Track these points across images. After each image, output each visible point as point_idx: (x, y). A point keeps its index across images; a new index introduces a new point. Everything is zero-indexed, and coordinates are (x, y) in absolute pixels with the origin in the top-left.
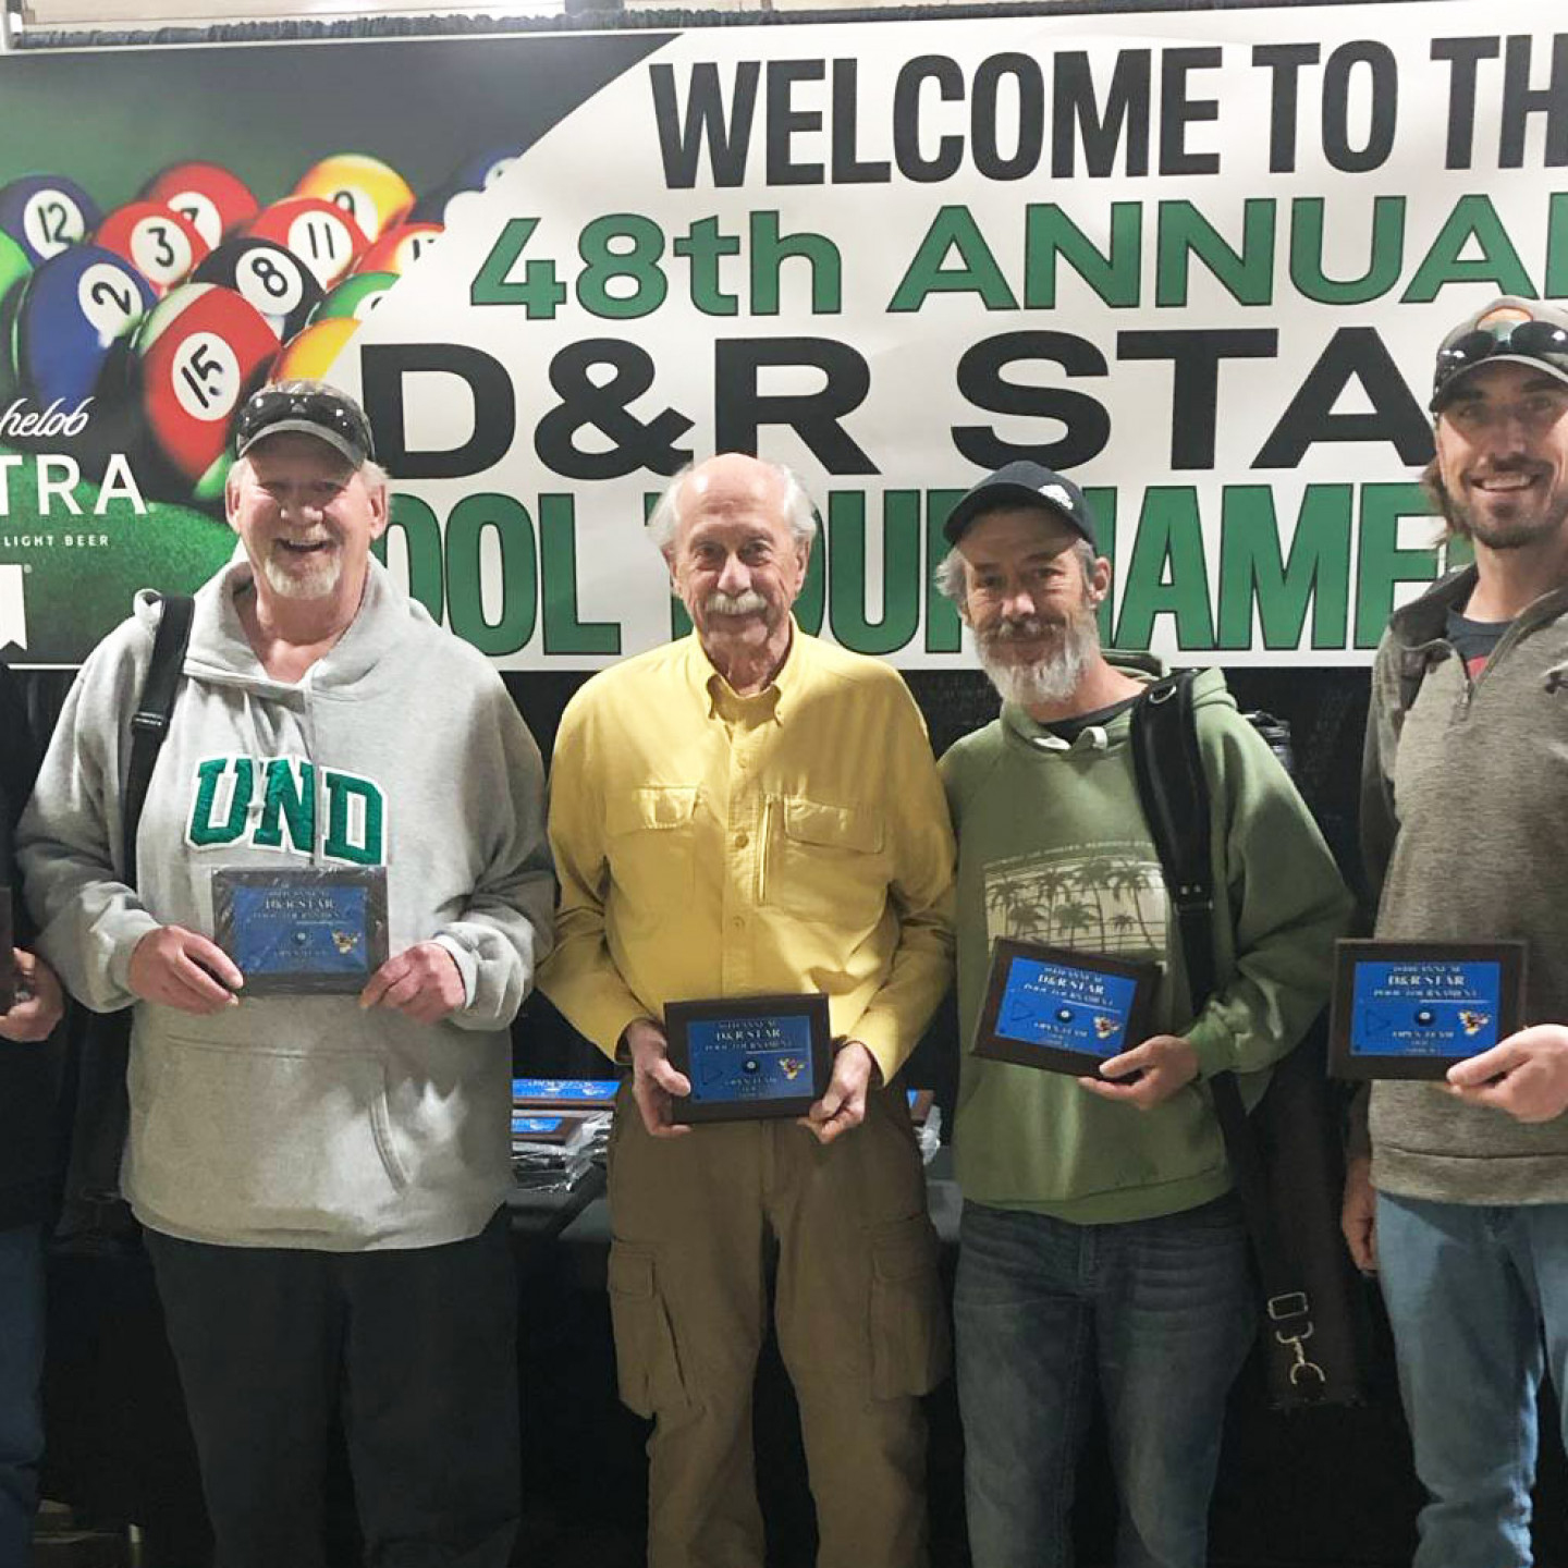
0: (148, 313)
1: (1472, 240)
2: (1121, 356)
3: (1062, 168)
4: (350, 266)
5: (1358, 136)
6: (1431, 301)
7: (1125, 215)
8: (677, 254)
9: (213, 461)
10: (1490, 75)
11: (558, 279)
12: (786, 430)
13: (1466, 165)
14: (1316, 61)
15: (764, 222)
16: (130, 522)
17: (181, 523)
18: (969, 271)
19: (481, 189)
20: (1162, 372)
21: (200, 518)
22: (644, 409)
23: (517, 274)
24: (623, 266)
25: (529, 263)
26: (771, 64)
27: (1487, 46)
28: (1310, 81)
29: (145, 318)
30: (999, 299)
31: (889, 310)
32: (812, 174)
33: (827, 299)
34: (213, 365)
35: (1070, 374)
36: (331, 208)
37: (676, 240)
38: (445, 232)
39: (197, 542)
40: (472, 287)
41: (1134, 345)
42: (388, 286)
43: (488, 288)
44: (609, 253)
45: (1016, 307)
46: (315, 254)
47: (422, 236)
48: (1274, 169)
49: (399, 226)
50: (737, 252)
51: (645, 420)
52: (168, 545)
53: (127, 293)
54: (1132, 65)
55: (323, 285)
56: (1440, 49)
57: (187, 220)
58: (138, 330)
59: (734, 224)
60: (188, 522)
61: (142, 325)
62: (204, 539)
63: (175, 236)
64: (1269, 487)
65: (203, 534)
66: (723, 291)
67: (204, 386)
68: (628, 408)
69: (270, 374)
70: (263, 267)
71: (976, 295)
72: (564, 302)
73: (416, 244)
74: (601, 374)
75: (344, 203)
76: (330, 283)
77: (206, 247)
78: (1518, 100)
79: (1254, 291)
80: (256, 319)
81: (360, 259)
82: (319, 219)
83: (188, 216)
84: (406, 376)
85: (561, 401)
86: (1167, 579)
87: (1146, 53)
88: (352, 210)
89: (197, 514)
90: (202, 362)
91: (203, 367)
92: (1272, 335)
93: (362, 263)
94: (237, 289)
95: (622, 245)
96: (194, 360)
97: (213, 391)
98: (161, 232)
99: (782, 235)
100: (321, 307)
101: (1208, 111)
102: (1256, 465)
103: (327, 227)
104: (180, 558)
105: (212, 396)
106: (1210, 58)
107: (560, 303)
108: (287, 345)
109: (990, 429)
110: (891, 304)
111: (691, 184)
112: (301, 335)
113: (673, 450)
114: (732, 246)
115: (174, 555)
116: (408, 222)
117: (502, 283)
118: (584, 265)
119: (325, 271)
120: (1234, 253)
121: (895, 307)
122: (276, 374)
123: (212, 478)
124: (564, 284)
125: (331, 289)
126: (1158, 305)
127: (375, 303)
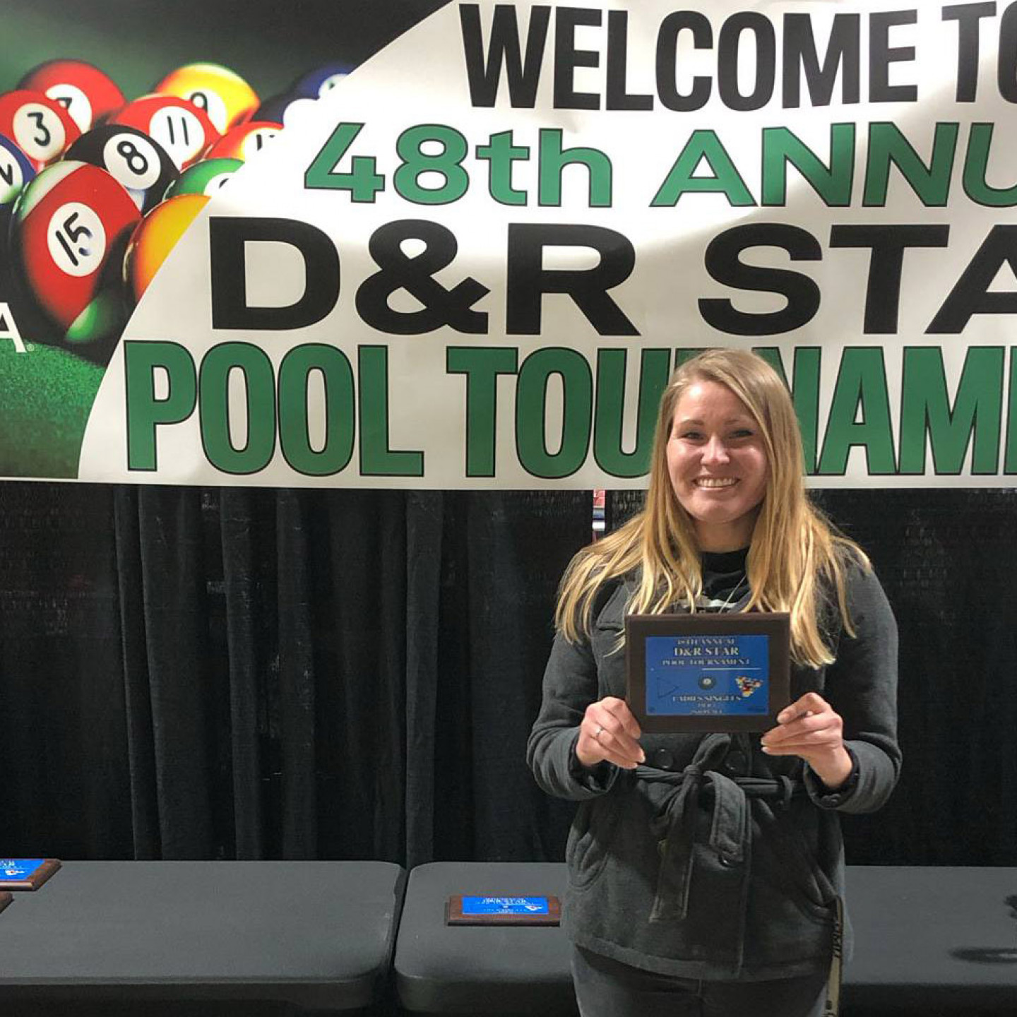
0: (28, 183)
3: (791, 100)
4: (199, 156)
7: (842, 133)
8: (477, 158)
9: (82, 310)
11: (378, 172)
12: (566, 297)
14: (993, 14)
15: (550, 136)
16: (12, 359)
17: (55, 360)
18: (715, 178)
19: (316, 97)
20: (862, 256)
21: (71, 357)
22: (448, 278)
23: (344, 166)
24: (432, 164)
25: (354, 158)
26: (559, 9)
28: (989, 27)
29: (24, 190)
30: (740, 198)
31: (651, 205)
33: (601, 195)
34: (82, 230)
36: (188, 105)
37: (478, 147)
38: (284, 130)
39: (68, 377)
40: (305, 175)
41: (844, 236)
42: (234, 171)
43: (320, 176)
44: (421, 153)
45: (755, 205)
46: (173, 141)
47: (265, 132)
48: (959, 99)
49: (244, 123)
50: (528, 159)
51: (449, 287)
52: (44, 379)
53: (10, 167)
54: (845, 26)
55: (179, 166)
57: (62, 108)
58: (19, 198)
59: (526, 137)
60: (61, 361)
61: (22, 195)
62: (74, 374)
63: (51, 120)
65: (74, 370)
66: (515, 187)
67: (75, 248)
68: (434, 276)
69: (131, 239)
70: (127, 149)
71: (723, 194)
72: (383, 190)
73: (259, 138)
74: (413, 248)
75: (199, 102)
76: (185, 165)
77: (78, 129)
79: (935, 194)
80: (120, 192)
81: (211, 147)
82: (177, 113)
83: (63, 104)
84: (248, 244)
85: (379, 269)
86: (859, 419)
87: (857, 17)
88: (205, 107)
89: (68, 353)
90: (73, 227)
91: (74, 232)
92: (944, 229)
93: (211, 151)
94: (105, 167)
95: (432, 148)
96: (67, 225)
97: (82, 251)
98: (40, 116)
99: (564, 148)
100: (176, 183)
101: (907, 54)
102: (930, 330)
103: (184, 120)
104: (54, 390)
105: (80, 255)
106: (908, 17)
107: (379, 190)
108: (145, 216)
109: (728, 301)
110: (653, 201)
111: (492, 104)
112: (160, 206)
113: (472, 312)
114: (524, 154)
115: (48, 387)
116: (253, 119)
117: (331, 173)
118: (401, 162)
119: (180, 155)
120: (924, 165)
121: (655, 204)
122: (137, 239)
123: (82, 324)
124: (383, 176)
125: (184, 170)
126: (864, 205)
127: (223, 182)
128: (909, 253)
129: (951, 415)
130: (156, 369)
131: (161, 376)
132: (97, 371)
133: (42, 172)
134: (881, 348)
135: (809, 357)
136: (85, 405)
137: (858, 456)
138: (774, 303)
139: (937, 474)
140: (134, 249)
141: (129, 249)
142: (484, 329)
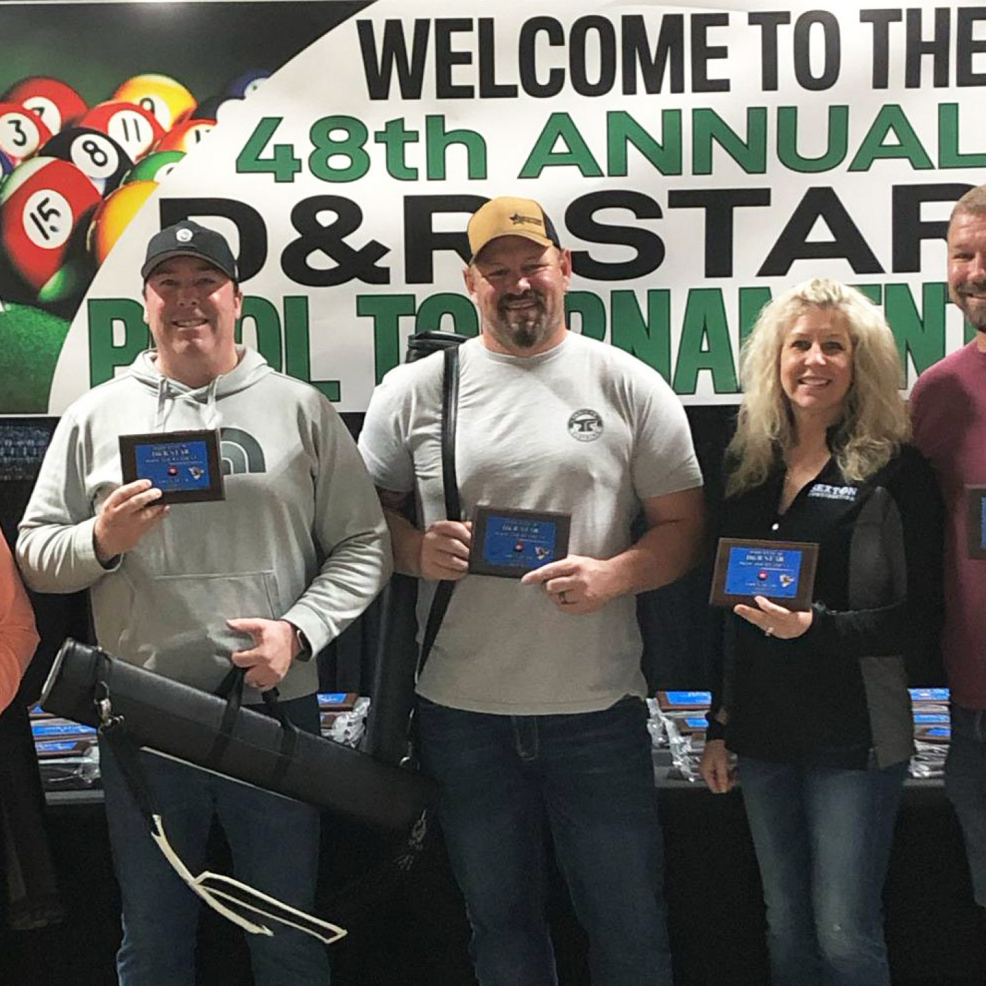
0: (6, 176)
1: (891, 131)
2: (671, 205)
3: (629, 89)
4: (150, 149)
5: (817, 69)
6: (867, 170)
7: (671, 118)
8: (376, 141)
9: (52, 275)
10: (898, 33)
11: (296, 156)
12: (453, 253)
13: (885, 86)
14: (788, 22)
15: (436, 122)
17: (29, 317)
18: (570, 153)
19: (242, 98)
20: (698, 215)
21: (42, 314)
22: (356, 241)
23: (268, 153)
24: (339, 148)
25: (276, 146)
26: (437, 21)
27: (895, 15)
28: (785, 35)
29: (4, 180)
30: (590, 169)
31: (520, 177)
32: (467, 92)
33: (478, 169)
34: (53, 211)
35: (638, 217)
36: (138, 109)
37: (376, 133)
38: (217, 125)
39: (40, 330)
40: (237, 161)
41: (680, 199)
42: (177, 161)
43: (248, 162)
44: (331, 141)
45: (602, 175)
46: (127, 138)
47: (202, 128)
48: (765, 89)
49: (185, 121)
50: (417, 141)
51: (357, 248)
52: (19, 332)
54: (672, 24)
55: (133, 158)
56: (866, 16)
57: (36, 116)
59: (415, 122)
60: (33, 316)
61: (2, 184)
62: (46, 328)
63: (28, 126)
64: (768, 289)
65: (45, 324)
66: (408, 165)
67: (46, 225)
68: (345, 240)
69: (94, 218)
70: (90, 147)
71: (576, 167)
72: (300, 171)
73: (198, 134)
74: (327, 218)
75: (147, 106)
76: (138, 157)
77: (49, 132)
78: (916, 48)
79: (754, 165)
80: (83, 181)
81: (158, 143)
82: (130, 116)
83: (37, 113)
85: (297, 235)
86: (705, 347)
87: (681, 17)
88: (153, 111)
89: (39, 311)
90: (45, 209)
91: (46, 213)
92: (767, 192)
93: (160, 144)
94: (72, 161)
95: (339, 135)
96: (40, 208)
97: (53, 229)
98: (18, 123)
99: (447, 131)
100: (131, 174)
101: (721, 53)
102: (760, 274)
103: (135, 121)
104: (28, 342)
105: (51, 232)
106: (721, 20)
107: (297, 172)
108: (106, 199)
109: (586, 253)
110: (521, 174)
111: (386, 97)
112: (118, 191)
113: (376, 267)
114: (414, 135)
115: (23, 339)
116: (192, 119)
117: (257, 159)
118: (313, 148)
119: (134, 150)
120: (741, 141)
121: (523, 175)
122: (99, 218)
123: (51, 287)
124: (300, 161)
125: (139, 161)
126: (694, 173)
127: (170, 171)
128: (738, 211)
130: (115, 322)
131: (119, 327)
132: (65, 324)
133: (19, 167)
134: (720, 290)
135: (660, 298)
136: (54, 354)
137: (705, 377)
138: (625, 254)
140: (97, 226)
141: (92, 226)
142: (386, 281)
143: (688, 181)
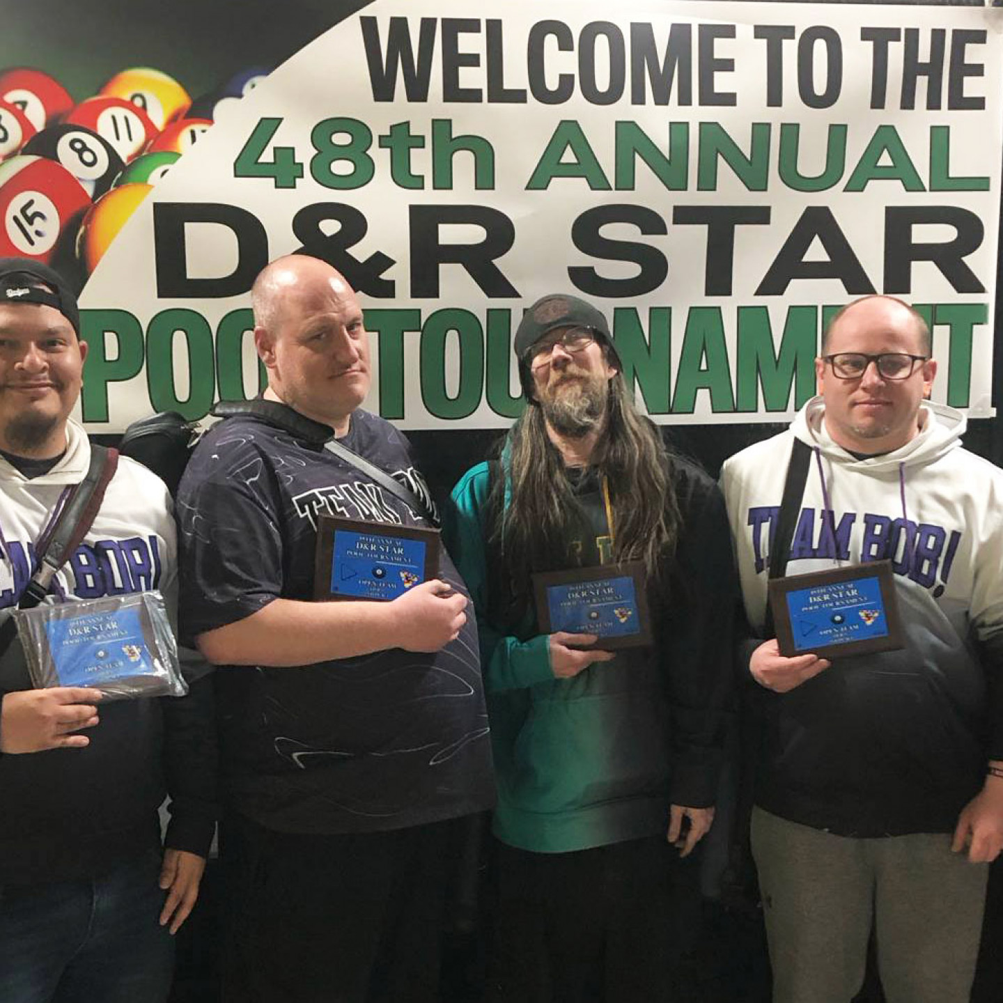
1: (885, 153)
2: (675, 222)
3: (638, 99)
4: (142, 149)
5: (820, 87)
6: (862, 191)
7: (678, 130)
8: (381, 146)
10: (896, 51)
11: (297, 161)
12: (460, 266)
13: (882, 107)
14: (793, 38)
15: (441, 127)
18: (579, 163)
19: (240, 96)
20: (700, 233)
22: (360, 252)
23: (267, 156)
24: (342, 153)
25: (275, 149)
26: (443, 20)
27: (893, 34)
28: (790, 49)
30: (598, 183)
31: (527, 188)
32: (473, 96)
33: (485, 179)
34: (38, 214)
35: (644, 233)
36: (129, 105)
37: (380, 137)
38: (214, 125)
40: (235, 164)
41: (684, 215)
42: (173, 163)
43: (246, 165)
44: (333, 144)
45: (610, 189)
46: (118, 138)
47: (198, 128)
48: (769, 105)
49: (180, 119)
50: (423, 147)
51: (362, 260)
54: (680, 33)
55: (124, 160)
56: (867, 34)
57: (18, 110)
59: (421, 128)
63: (9, 121)
64: (766, 307)
66: (413, 172)
67: (31, 230)
68: (349, 251)
69: (83, 222)
70: (78, 146)
71: (584, 179)
72: (302, 176)
73: (193, 133)
74: (330, 227)
75: (138, 102)
76: (129, 158)
77: (33, 128)
78: (912, 68)
79: (757, 182)
80: (72, 182)
81: (151, 142)
82: (120, 112)
83: (19, 107)
84: (187, 226)
85: (301, 245)
86: (704, 367)
87: (689, 26)
88: (144, 107)
90: (30, 212)
91: (30, 216)
92: (767, 210)
93: (152, 145)
94: (59, 161)
95: (342, 139)
96: (23, 211)
99: (453, 136)
100: (123, 176)
101: (728, 65)
102: (757, 294)
103: (126, 119)
105: (36, 237)
106: (728, 31)
107: (299, 177)
108: (96, 202)
109: (592, 268)
110: (528, 185)
111: (391, 99)
112: (108, 194)
113: (380, 279)
114: (419, 142)
116: (187, 116)
117: (256, 163)
118: (315, 152)
119: (125, 150)
120: (745, 157)
121: (531, 186)
122: (90, 220)
124: (302, 164)
125: (130, 162)
126: (698, 189)
127: (163, 174)
128: (739, 229)
129: (777, 362)
130: (106, 334)
131: (111, 340)
133: (1, 165)
134: (719, 308)
135: (661, 316)
137: (703, 396)
138: (629, 270)
139: (767, 411)
140: (86, 231)
141: (82, 231)
142: (392, 295)
143: (693, 197)
